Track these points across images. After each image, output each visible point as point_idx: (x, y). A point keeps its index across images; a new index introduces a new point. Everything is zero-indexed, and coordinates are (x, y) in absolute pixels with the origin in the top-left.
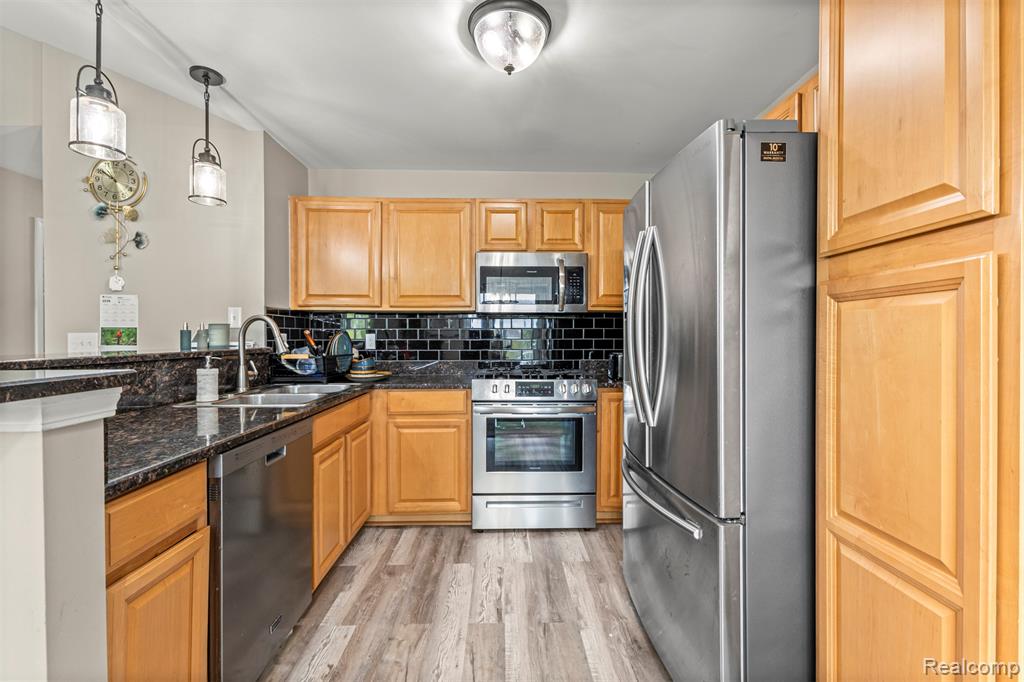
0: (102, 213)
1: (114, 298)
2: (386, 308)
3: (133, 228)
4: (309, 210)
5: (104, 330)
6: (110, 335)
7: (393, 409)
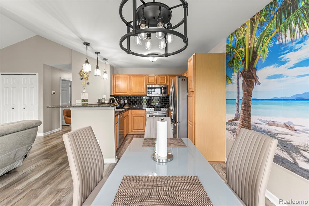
0: (82, 79)
1: (84, 93)
2: (130, 95)
3: (87, 81)
4: (116, 77)
5: (82, 99)
6: (83, 100)
7: (132, 113)
